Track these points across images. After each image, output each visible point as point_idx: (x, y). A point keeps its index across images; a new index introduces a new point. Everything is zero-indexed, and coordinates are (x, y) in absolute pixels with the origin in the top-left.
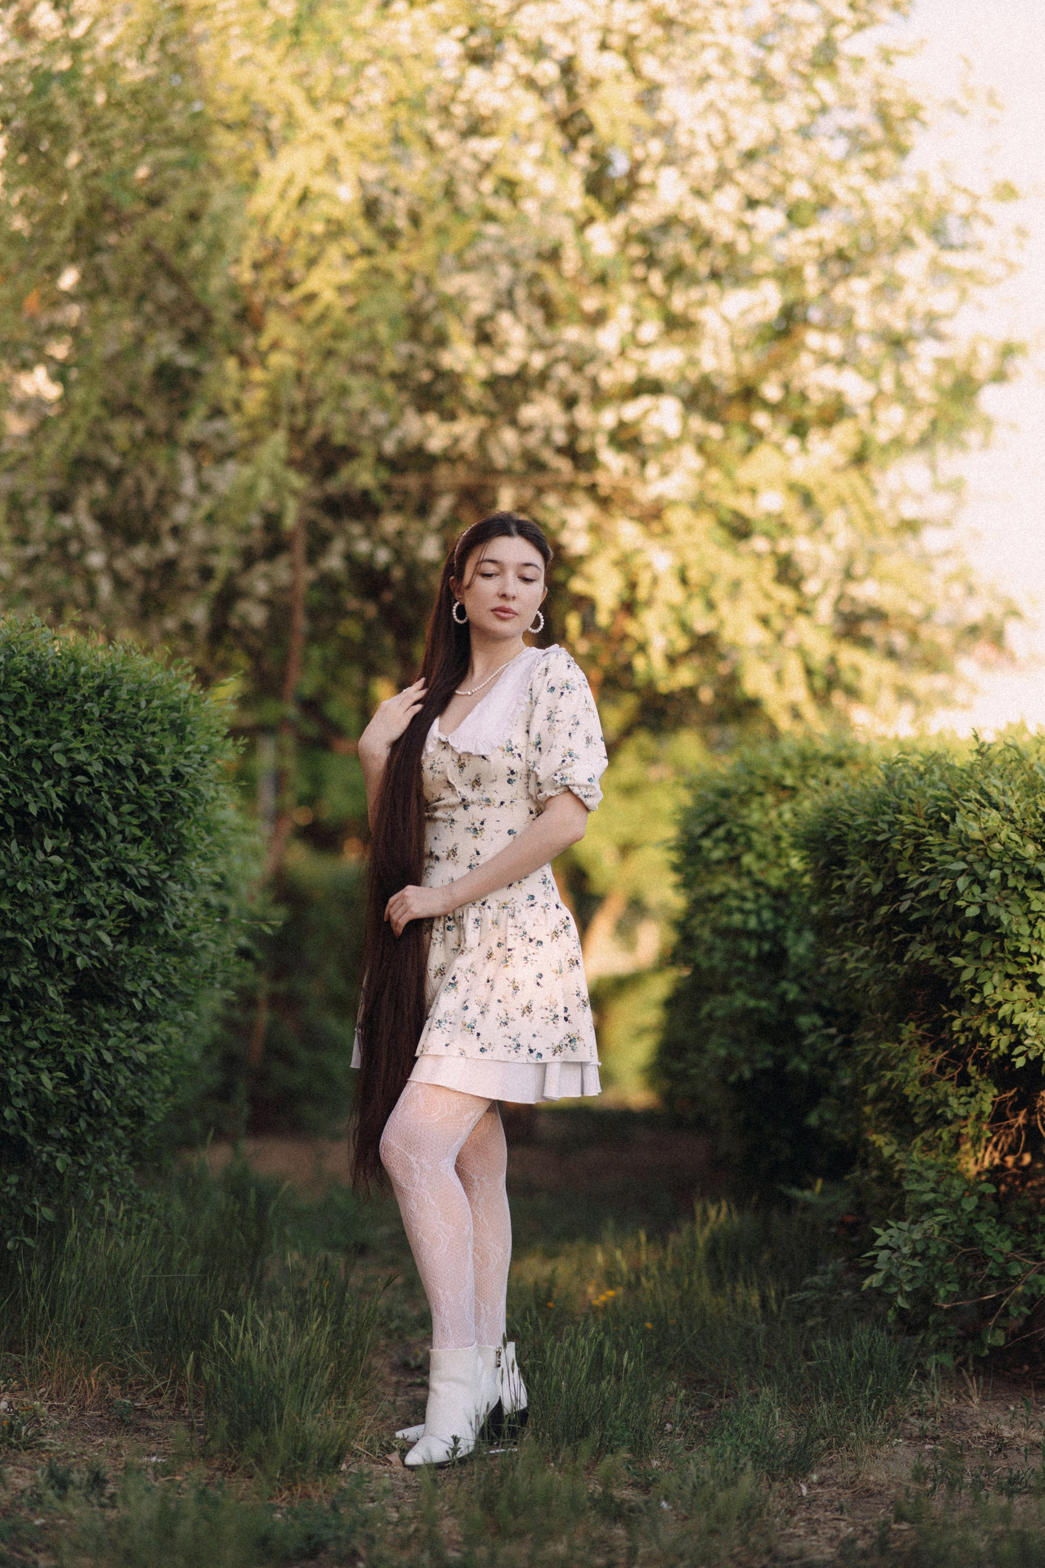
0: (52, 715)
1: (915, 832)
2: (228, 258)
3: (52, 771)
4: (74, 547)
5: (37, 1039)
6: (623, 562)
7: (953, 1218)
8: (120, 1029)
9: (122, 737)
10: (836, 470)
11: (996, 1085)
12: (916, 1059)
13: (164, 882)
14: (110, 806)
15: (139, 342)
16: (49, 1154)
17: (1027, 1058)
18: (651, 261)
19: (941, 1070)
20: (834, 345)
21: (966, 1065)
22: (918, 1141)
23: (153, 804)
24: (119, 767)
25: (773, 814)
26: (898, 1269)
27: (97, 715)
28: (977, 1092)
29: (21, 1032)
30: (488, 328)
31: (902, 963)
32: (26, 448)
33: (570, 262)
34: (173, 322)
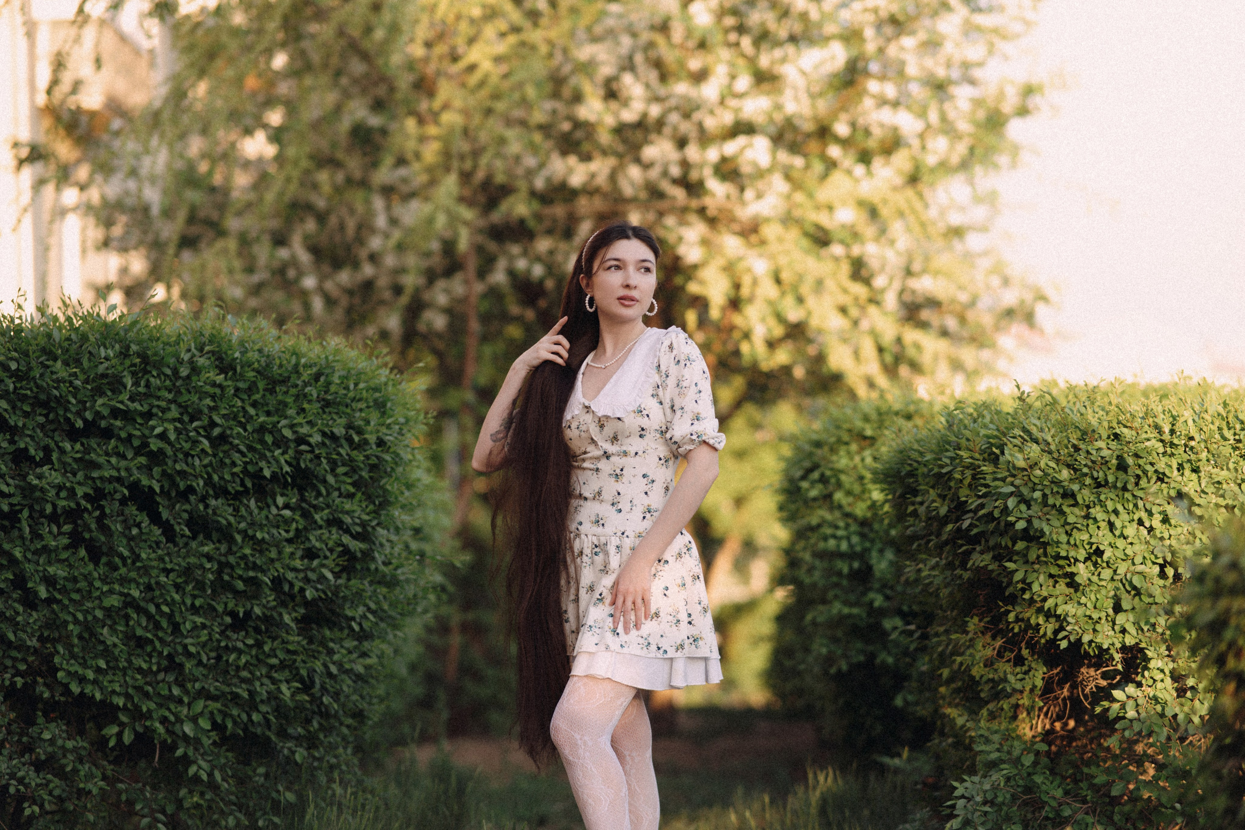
0: (280, 397)
1: (972, 464)
2: (405, 38)
3: (281, 442)
4: (291, 273)
5: (276, 656)
6: (729, 268)
7: (1015, 772)
8: (342, 647)
9: (337, 413)
10: (895, 189)
11: (1045, 664)
12: (979, 646)
13: (373, 528)
14: (328, 468)
15: (338, 109)
16: (290, 749)
17: (1069, 641)
18: (741, 29)
19: (1000, 655)
20: (890, 90)
21: (1020, 649)
22: (984, 712)
23: (362, 466)
24: (333, 437)
25: (857, 459)
26: (973, 814)
27: (315, 395)
28: (1030, 671)
29: (264, 652)
30: (614, 86)
31: (966, 570)
32: (252, 196)
33: (677, 33)
34: (364, 91)
